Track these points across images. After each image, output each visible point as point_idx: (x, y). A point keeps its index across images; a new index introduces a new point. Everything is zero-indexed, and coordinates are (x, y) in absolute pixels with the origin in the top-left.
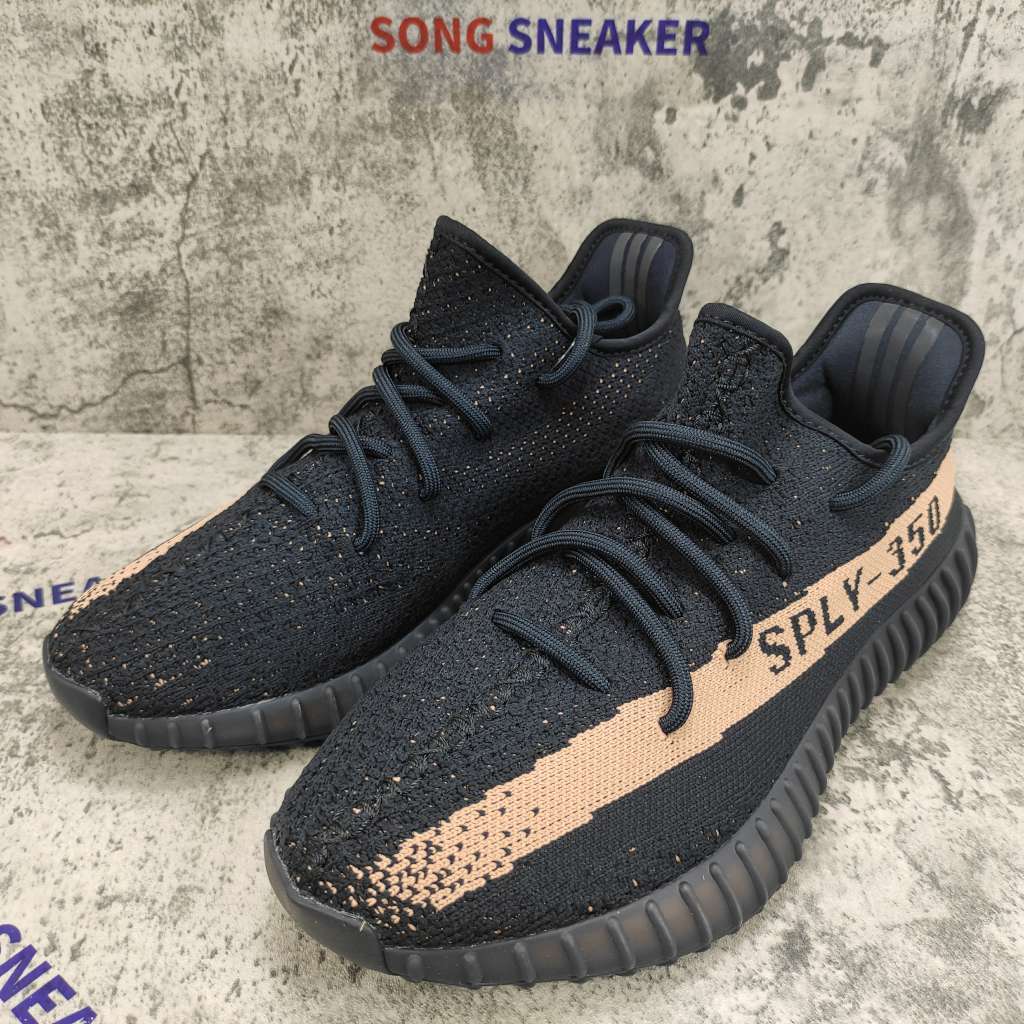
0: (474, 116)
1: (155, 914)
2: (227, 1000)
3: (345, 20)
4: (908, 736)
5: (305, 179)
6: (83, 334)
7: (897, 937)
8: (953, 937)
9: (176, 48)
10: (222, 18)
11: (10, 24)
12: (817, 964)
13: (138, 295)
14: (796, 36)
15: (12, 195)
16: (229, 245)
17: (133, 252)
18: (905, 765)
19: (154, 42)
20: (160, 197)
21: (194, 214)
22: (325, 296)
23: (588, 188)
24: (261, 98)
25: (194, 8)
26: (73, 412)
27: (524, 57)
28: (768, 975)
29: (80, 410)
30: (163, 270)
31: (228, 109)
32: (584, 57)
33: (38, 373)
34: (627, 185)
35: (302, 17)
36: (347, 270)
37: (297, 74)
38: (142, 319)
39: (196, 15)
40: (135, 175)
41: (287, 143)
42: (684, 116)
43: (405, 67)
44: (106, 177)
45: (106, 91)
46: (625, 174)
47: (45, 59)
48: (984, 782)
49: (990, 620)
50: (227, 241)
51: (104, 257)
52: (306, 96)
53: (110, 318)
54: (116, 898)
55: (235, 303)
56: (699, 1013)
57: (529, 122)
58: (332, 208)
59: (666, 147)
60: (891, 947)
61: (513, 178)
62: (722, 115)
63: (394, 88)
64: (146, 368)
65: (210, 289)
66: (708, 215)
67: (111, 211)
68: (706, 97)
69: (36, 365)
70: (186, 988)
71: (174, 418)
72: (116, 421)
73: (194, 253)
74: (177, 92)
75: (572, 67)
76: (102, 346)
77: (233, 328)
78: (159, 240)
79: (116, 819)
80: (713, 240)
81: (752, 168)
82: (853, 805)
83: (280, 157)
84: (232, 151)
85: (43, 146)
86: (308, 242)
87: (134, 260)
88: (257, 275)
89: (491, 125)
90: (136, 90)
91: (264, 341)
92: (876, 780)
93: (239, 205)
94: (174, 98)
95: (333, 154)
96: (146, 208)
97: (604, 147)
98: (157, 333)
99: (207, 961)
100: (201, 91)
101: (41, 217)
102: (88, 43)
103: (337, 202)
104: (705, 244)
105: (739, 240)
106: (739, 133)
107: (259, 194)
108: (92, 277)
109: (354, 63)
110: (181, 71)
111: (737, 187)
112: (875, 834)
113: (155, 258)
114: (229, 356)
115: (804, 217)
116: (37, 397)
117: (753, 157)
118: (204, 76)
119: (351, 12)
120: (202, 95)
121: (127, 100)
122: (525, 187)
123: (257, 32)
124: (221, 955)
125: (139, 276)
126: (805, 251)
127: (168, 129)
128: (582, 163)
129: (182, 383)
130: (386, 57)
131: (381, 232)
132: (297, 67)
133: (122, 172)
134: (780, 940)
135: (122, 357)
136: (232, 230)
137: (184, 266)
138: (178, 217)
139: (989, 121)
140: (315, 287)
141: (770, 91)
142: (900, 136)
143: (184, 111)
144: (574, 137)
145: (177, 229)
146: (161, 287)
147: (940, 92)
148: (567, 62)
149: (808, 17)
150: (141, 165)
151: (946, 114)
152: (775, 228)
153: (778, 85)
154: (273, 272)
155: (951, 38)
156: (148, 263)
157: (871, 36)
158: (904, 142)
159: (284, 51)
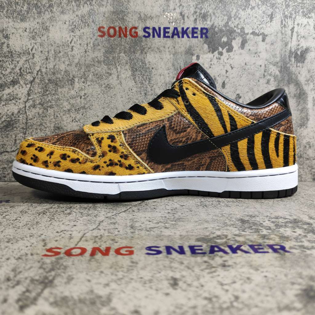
0: (132, 58)
3: (89, 27)
5: (73, 79)
9: (33, 36)
10: (49, 27)
13: (8, 121)
14: (236, 32)
16: (44, 103)
17: (9, 105)
19: (26, 34)
20: (21, 85)
21: (33, 91)
22: (77, 122)
24: (60, 52)
25: (40, 23)
27: (148, 39)
30: (19, 112)
31: (48, 56)
32: (168, 39)
35: (76, 27)
37: (73, 44)
38: (9, 131)
39: (41, 26)
40: (13, 78)
41: (67, 67)
42: (202, 58)
43: (109, 42)
44: (3, 78)
50: (43, 101)
52: (75, 51)
55: (44, 124)
57: (150, 60)
58: (82, 89)
61: (145, 79)
62: (215, 57)
63: (105, 49)
64: (7, 150)
65: (35, 119)
67: (3, 91)
68: (209, 52)
73: (31, 106)
74: (32, 50)
75: (164, 42)
78: (19, 101)
81: (227, 75)
83: (65, 71)
84: (48, 69)
86: (72, 101)
87: (9, 108)
88: (53, 114)
89: (138, 61)
90: (18, 49)
93: (49, 88)
94: (30, 52)
95: (83, 71)
96: (16, 89)
97: (176, 68)
98: (14, 136)
100: (40, 49)
102: (4, 34)
103: (83, 87)
106: (222, 64)
107: (56, 84)
109: (92, 41)
110: (34, 43)
111: (223, 82)
113: (17, 107)
115: (247, 92)
117: (227, 71)
118: (41, 45)
119: (92, 25)
120: (40, 51)
121: (15, 52)
122: (149, 82)
123: (60, 31)
125: (10, 114)
127: (27, 62)
128: (169, 73)
130: (102, 39)
131: (99, 98)
132: (73, 42)
133: (9, 77)
136: (46, 97)
137: (26, 111)
138: (27, 92)
139: (305, 59)
140: (74, 118)
141: (230, 50)
142: (276, 64)
143: (33, 56)
144: (166, 65)
145: (26, 97)
146: (17, 118)
147: (286, 50)
148: (162, 40)
149: (239, 27)
150: (16, 74)
151: (290, 57)
152: (237, 96)
153: (233, 48)
154: (59, 112)
155: (287, 33)
156: (14, 109)
157: (261, 32)
158: (277, 67)
159: (69, 37)
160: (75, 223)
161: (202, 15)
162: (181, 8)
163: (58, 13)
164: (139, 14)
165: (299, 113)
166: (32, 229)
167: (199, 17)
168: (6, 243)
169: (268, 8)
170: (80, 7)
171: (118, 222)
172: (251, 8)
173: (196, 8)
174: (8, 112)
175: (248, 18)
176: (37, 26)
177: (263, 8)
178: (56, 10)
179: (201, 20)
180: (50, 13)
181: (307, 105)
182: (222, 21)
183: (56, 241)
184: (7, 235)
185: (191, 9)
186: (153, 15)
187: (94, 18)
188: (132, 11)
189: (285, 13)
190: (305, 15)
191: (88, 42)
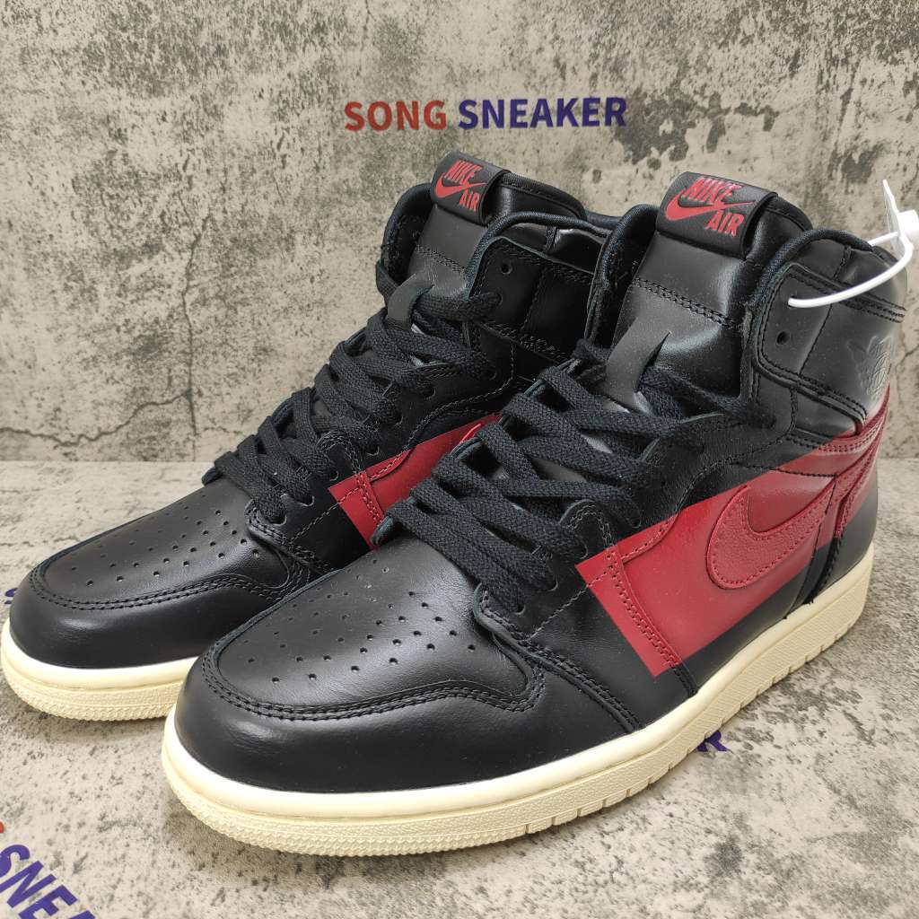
1: (150, 836)
2: (213, 905)
3: (323, 105)
4: (823, 687)
5: (290, 236)
6: (101, 372)
7: (819, 848)
8: (871, 847)
9: (184, 131)
10: (222, 106)
11: (48, 115)
12: (747, 870)
13: (149, 338)
14: (699, 107)
15: (46, 256)
16: (226, 293)
17: (146, 302)
18: (821, 711)
19: (167, 126)
20: (169, 254)
21: (197, 268)
22: (307, 335)
24: (254, 171)
25: (199, 98)
26: (91, 440)
27: (472, 131)
28: (704, 880)
29: (97, 439)
30: (171, 316)
31: (226, 181)
32: (522, 130)
33: (63, 407)
35: (288, 104)
36: (325, 313)
37: (284, 150)
38: (152, 358)
39: (201, 105)
40: (148, 236)
41: (275, 207)
42: (608, 176)
43: (373, 142)
44: (124, 238)
45: (125, 168)
47: (77, 143)
48: (893, 723)
49: (893, 595)
50: (224, 290)
51: (121, 306)
52: (291, 168)
53: (125, 358)
54: (115, 823)
55: (231, 343)
56: (642, 911)
58: (313, 260)
59: (594, 202)
60: (816, 856)
62: (640, 174)
63: (364, 160)
64: (154, 400)
65: (210, 332)
67: (127, 268)
68: (626, 160)
69: (61, 399)
70: (176, 895)
71: (177, 443)
72: (128, 447)
73: (197, 301)
74: (184, 168)
75: (512, 138)
76: (118, 382)
77: (229, 364)
78: (167, 291)
79: (117, 760)
82: (776, 742)
83: (269, 219)
84: (229, 214)
85: (72, 214)
86: (293, 289)
87: (146, 308)
88: (249, 319)
90: (151, 167)
91: (254, 375)
92: (796, 722)
93: (235, 259)
94: (182, 172)
95: (314, 215)
96: (157, 264)
98: (164, 370)
99: (196, 873)
100: (204, 166)
101: (69, 273)
102: (112, 129)
103: (317, 255)
106: (656, 189)
107: (252, 250)
108: (111, 323)
109: (331, 140)
110: (188, 150)
112: (796, 765)
113: (164, 306)
114: (225, 389)
116: (60, 428)
118: (207, 153)
119: (329, 99)
120: (205, 169)
121: (143, 175)
123: (251, 117)
124: (208, 867)
125: (150, 321)
127: (176, 197)
129: (185, 413)
130: (357, 135)
131: (354, 280)
132: (284, 145)
133: (138, 234)
134: (713, 851)
135: (134, 391)
136: (229, 281)
137: (188, 312)
138: (184, 270)
139: (869, 174)
140: (298, 328)
141: (680, 154)
142: (792, 188)
143: (190, 182)
145: (183, 281)
146: (168, 331)
147: (825, 151)
148: (508, 134)
149: (708, 93)
150: (153, 228)
151: (831, 168)
153: (686, 149)
154: (265, 315)
155: (831, 104)
156: (159, 311)
157: (763, 106)
158: (797, 193)
159: (273, 132)
161: (611, 63)
162: (557, 45)
163: (242, 71)
164: (449, 67)
167: (604, 70)
169: (788, 38)
170: (296, 52)
172: (742, 41)
173: (595, 46)
174: (146, 317)
175: (731, 67)
176: (192, 106)
177: (775, 39)
178: (236, 61)
179: (609, 77)
180: (221, 70)
182: (662, 79)
185: (583, 47)
186: (485, 67)
187: (334, 79)
188: (429, 59)
189: (831, 53)
190: (882, 57)
191: (322, 142)
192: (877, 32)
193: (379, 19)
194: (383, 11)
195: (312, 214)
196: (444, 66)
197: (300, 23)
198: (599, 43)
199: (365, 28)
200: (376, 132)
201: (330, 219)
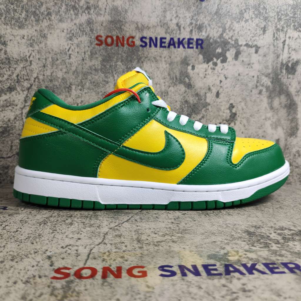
0: (128, 67)
3: (87, 36)
5: (70, 86)
9: (31, 43)
10: (47, 34)
13: (5, 128)
14: (230, 44)
17: (6, 112)
19: (24, 41)
20: (18, 92)
21: (29, 98)
23: (167, 91)
24: (57, 60)
25: (39, 31)
27: (145, 48)
30: (15, 118)
31: (46, 63)
32: (164, 49)
34: (180, 90)
35: (74, 35)
37: (70, 52)
38: (5, 137)
39: (39, 33)
40: (10, 84)
41: (65, 74)
42: (197, 68)
43: (106, 51)
45: (5, 56)
46: (179, 86)
52: (73, 59)
58: (79, 97)
59: (192, 78)
62: (210, 68)
63: (103, 57)
64: (3, 156)
66: (208, 100)
68: (204, 62)
74: (29, 57)
75: (160, 52)
78: (15, 107)
80: (210, 109)
81: (221, 85)
83: (62, 79)
84: (45, 77)
87: (5, 115)
90: (16, 56)
94: (28, 59)
95: (81, 78)
96: (13, 96)
97: (172, 77)
98: (10, 142)
100: (37, 57)
102: (2, 41)
103: (80, 95)
104: (208, 111)
105: (219, 110)
106: (216, 74)
109: (89, 49)
110: (32, 50)
111: (217, 91)
113: (13, 114)
115: (240, 102)
117: (221, 81)
118: (39, 52)
119: (90, 34)
120: (37, 58)
121: (12, 59)
123: (58, 39)
125: (6, 120)
126: (242, 114)
127: (24, 69)
128: (165, 83)
130: (100, 48)
132: (71, 50)
133: (6, 83)
137: (23, 117)
138: (23, 99)
139: (295, 71)
141: (224, 61)
142: (267, 76)
143: (31, 63)
144: (162, 74)
145: (23, 103)
146: (14, 125)
147: (278, 62)
148: (159, 50)
149: (234, 39)
150: (13, 81)
151: (281, 68)
152: (231, 106)
153: (227, 58)
155: (279, 45)
156: (10, 116)
157: (254, 44)
158: (269, 78)
159: (67, 45)
160: (79, 236)
161: (197, 26)
162: (177, 19)
163: (57, 22)
164: (136, 24)
165: (289, 123)
166: (35, 244)
167: (195, 29)
168: (10, 261)
169: (261, 21)
170: (78, 16)
171: (123, 234)
172: (245, 21)
173: (191, 20)
174: (5, 118)
175: (241, 30)
176: (35, 33)
177: (257, 21)
178: (55, 18)
179: (197, 31)
180: (48, 21)
181: (297, 115)
182: (217, 33)
183: (63, 259)
184: (10, 251)
185: (187, 20)
186: (150, 25)
187: (93, 27)
188: (129, 21)
189: (277, 27)
190: (296, 29)
191: (86, 50)
192: (293, 20)
193: (111, 6)
194: (113, 3)
195: (80, 78)
196: (135, 24)
197: (81, 6)
198: (193, 19)
199: (106, 9)
200: (107, 47)
201: (86, 80)
